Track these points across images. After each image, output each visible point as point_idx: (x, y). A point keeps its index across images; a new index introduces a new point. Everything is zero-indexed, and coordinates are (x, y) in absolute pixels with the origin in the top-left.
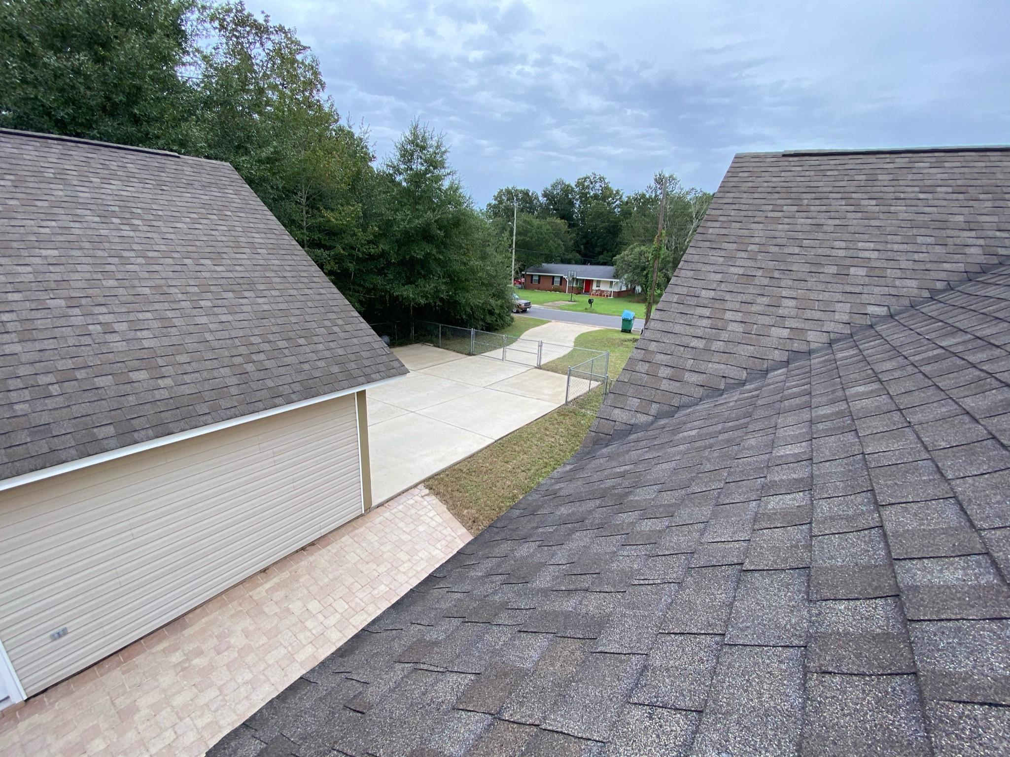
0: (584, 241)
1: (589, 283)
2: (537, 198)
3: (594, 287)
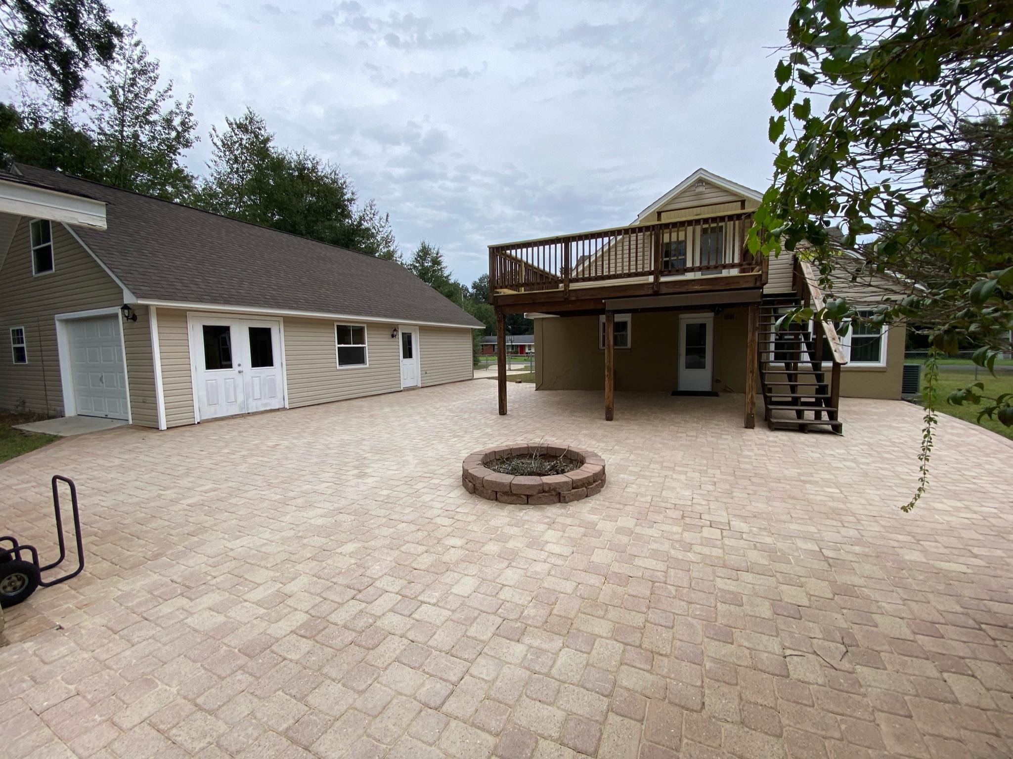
0: (512, 321)
1: (522, 347)
2: (467, 290)
3: (527, 351)
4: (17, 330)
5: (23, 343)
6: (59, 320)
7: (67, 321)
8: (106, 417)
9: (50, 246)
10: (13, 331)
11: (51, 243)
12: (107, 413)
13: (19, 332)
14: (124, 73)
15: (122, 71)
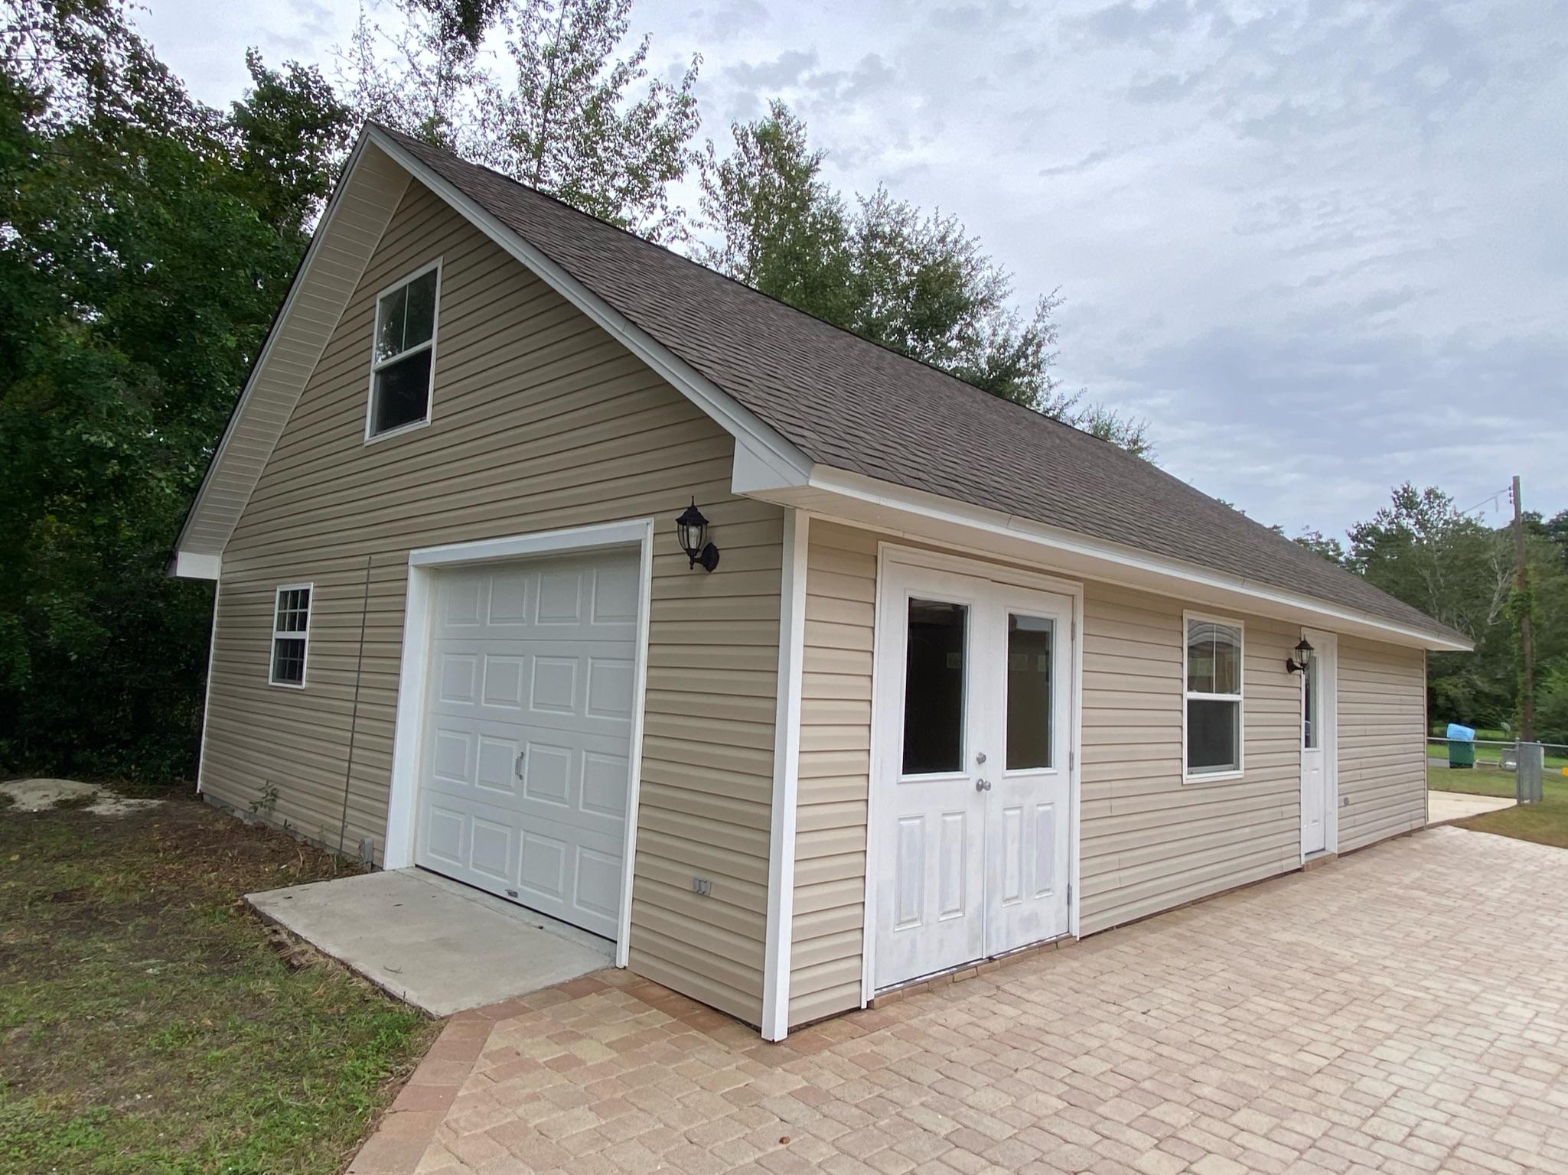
4: (295, 593)
5: (303, 628)
6: (416, 567)
7: (437, 571)
8: (510, 899)
9: (429, 351)
10: (284, 594)
11: (433, 342)
12: (519, 887)
13: (299, 598)
14: (557, 25)
15: (553, 22)
